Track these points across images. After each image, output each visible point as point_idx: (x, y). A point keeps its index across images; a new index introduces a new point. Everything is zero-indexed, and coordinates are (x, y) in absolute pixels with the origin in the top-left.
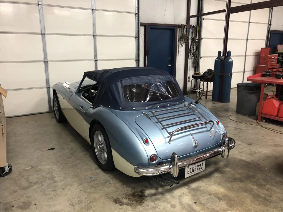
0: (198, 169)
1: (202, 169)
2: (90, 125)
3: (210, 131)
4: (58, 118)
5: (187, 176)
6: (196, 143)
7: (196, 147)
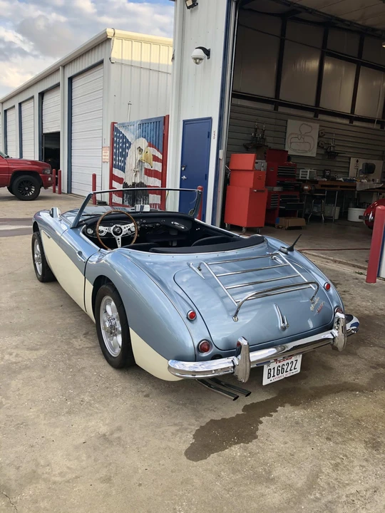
0: (288, 370)
1: (295, 370)
2: (92, 287)
3: (312, 300)
4: (40, 273)
5: (266, 381)
6: (283, 322)
7: (284, 329)
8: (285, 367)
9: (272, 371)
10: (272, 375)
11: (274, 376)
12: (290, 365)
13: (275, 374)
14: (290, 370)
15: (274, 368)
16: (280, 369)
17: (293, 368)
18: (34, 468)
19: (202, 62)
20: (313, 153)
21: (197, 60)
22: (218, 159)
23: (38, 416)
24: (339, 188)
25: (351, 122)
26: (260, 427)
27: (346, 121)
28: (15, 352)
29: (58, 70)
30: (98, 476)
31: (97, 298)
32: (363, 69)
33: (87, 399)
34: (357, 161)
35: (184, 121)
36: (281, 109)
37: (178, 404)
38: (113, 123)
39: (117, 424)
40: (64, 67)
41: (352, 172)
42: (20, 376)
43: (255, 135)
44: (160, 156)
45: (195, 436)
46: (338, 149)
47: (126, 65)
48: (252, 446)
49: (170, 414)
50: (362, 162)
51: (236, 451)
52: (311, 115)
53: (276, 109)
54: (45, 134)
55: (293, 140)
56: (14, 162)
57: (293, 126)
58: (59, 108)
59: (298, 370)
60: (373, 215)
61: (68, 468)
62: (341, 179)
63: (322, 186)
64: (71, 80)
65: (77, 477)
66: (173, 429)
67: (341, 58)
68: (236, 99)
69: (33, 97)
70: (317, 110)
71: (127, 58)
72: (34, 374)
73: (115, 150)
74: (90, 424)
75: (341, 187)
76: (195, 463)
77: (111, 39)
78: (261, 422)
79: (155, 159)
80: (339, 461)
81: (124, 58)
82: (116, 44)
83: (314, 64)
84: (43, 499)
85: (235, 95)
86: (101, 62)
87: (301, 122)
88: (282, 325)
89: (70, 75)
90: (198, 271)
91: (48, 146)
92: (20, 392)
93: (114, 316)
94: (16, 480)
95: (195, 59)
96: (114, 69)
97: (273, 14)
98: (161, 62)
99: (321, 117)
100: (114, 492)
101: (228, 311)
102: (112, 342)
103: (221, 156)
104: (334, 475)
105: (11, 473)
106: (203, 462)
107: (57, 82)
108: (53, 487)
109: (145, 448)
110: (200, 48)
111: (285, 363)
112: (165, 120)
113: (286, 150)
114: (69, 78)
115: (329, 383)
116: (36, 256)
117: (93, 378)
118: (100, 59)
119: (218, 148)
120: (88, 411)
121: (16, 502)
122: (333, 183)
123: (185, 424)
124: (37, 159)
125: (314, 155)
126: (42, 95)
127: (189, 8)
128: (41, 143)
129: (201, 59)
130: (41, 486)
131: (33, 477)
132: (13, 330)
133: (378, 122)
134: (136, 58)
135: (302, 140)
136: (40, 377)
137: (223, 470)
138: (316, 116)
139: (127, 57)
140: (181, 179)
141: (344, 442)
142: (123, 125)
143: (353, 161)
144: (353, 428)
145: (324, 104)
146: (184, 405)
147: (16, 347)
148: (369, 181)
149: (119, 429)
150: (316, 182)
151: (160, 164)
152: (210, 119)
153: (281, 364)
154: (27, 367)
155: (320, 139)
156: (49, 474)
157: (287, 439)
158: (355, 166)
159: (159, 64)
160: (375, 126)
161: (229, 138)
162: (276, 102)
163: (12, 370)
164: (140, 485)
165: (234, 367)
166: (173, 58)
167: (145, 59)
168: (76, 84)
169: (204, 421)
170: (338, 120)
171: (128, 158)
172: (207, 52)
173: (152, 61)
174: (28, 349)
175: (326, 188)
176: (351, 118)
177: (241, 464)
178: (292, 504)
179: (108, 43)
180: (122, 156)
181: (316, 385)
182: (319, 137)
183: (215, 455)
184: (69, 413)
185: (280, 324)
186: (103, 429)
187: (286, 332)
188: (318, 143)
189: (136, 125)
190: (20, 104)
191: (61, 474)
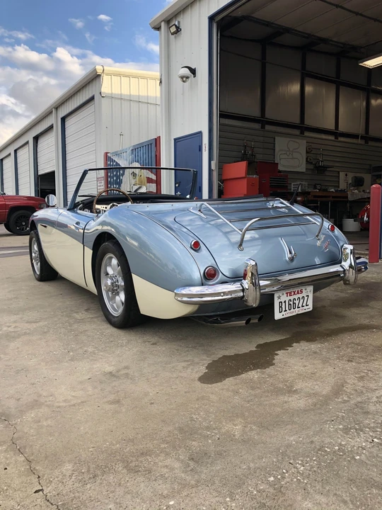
0: (300, 305)
1: (307, 307)
2: (92, 251)
3: (317, 236)
4: (38, 273)
5: (278, 316)
6: (290, 253)
7: (292, 259)
8: (297, 302)
9: (284, 304)
10: (284, 310)
11: (286, 311)
12: (302, 301)
13: (287, 309)
14: (302, 306)
15: (285, 302)
16: (292, 303)
17: (304, 304)
18: (36, 398)
19: (189, 80)
20: (302, 168)
21: (184, 78)
22: (210, 170)
23: (40, 364)
24: (331, 199)
25: (336, 138)
26: (276, 357)
27: (332, 138)
28: (14, 325)
29: (51, 112)
30: (105, 400)
31: (97, 261)
32: (342, 89)
33: (90, 349)
34: (346, 175)
35: (175, 140)
36: (268, 127)
37: (187, 347)
38: (107, 153)
39: (124, 365)
40: (57, 108)
41: (342, 186)
42: (20, 339)
43: (245, 152)
44: (154, 177)
45: (207, 368)
46: (326, 163)
47: (116, 98)
48: (270, 370)
49: (180, 354)
50: (351, 176)
51: (254, 375)
52: (297, 132)
53: (263, 127)
54: (40, 175)
55: (282, 156)
56: (11, 198)
57: (281, 143)
58: (54, 148)
59: (310, 307)
60: (368, 216)
61: (73, 396)
62: (333, 190)
63: (315, 196)
64: (63, 119)
65: (83, 402)
66: (184, 364)
67: (321, 79)
68: (224, 119)
69: (27, 143)
70: (302, 128)
71: (116, 93)
72: (34, 338)
73: (109, 179)
74: (95, 366)
75: (333, 197)
76: (210, 386)
77: (100, 75)
78: (277, 354)
79: (149, 180)
80: (364, 374)
81: (114, 92)
82: (106, 80)
83: (296, 88)
84: (46, 419)
85: (223, 115)
86: (92, 99)
87: (288, 139)
88: (290, 255)
89: (63, 115)
90: (199, 213)
91: (43, 188)
92: (20, 350)
93: (116, 274)
94: (16, 408)
95: (182, 77)
96: (105, 102)
97: (251, 40)
98: (149, 95)
99: (307, 134)
100: (124, 410)
101: (233, 244)
102: (115, 305)
103: (213, 167)
104: (361, 384)
105: (12, 404)
106: (219, 384)
107: (50, 124)
108: (57, 410)
109: (156, 379)
110: (186, 67)
111: (296, 297)
112: (157, 141)
113: (276, 162)
114: (62, 119)
115: (343, 325)
116: (33, 255)
117: (96, 337)
118: (91, 96)
119: (210, 159)
120: (91, 358)
121: (16, 424)
122: (325, 194)
123: (196, 360)
124: (33, 195)
125: (304, 171)
126: (36, 139)
127: (172, 34)
128: (36, 185)
129: (187, 78)
130: (44, 410)
131: (36, 404)
132: (11, 312)
133: (362, 138)
134: (125, 92)
135: (291, 156)
136: (41, 339)
137: (241, 388)
138: (302, 133)
139: (116, 91)
140: (175, 187)
141: (367, 362)
142: (117, 154)
143: (342, 175)
144: (375, 352)
145: (309, 122)
146: (195, 347)
147: (15, 322)
148: (359, 192)
149: (127, 368)
150: (309, 193)
151: (154, 185)
152: (200, 133)
153: (292, 298)
154: (25, 334)
155: (308, 155)
156: (52, 401)
157: (307, 364)
158: (344, 180)
159: (148, 96)
160: (360, 141)
161: (220, 150)
162: (263, 121)
163: (10, 337)
164: (152, 403)
165: (243, 290)
166: (161, 82)
167: (134, 92)
168: (68, 123)
169: (216, 357)
170: (324, 136)
171: (122, 185)
172: (193, 71)
173: (140, 94)
174: (27, 322)
175: (319, 199)
176: (336, 134)
177: (260, 383)
178: (318, 406)
179: (98, 80)
180: (117, 183)
181: (331, 328)
182: (307, 152)
183: (231, 378)
184: (72, 360)
185: (288, 256)
186: (108, 369)
187: (294, 264)
188: (307, 159)
189: (129, 152)
190: (16, 151)
191: (65, 401)
